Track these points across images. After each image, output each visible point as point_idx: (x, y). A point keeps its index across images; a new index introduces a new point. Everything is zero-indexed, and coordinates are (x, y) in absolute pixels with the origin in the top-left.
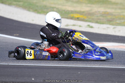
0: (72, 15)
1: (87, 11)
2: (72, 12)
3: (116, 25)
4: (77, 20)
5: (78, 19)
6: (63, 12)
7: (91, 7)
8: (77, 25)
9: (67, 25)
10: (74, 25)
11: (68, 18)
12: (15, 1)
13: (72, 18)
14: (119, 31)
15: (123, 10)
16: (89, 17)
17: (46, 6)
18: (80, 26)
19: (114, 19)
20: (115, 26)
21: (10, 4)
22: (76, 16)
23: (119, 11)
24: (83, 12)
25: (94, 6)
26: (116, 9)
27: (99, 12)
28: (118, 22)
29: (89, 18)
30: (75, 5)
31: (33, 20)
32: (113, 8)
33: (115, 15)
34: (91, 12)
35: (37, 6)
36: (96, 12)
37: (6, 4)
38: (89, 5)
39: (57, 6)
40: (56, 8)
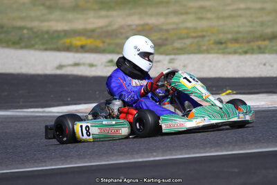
0: (68, 41)
1: (101, 28)
2: (67, 34)
3: (175, 54)
4: (81, 52)
5: (83, 49)
6: (46, 36)
7: (107, 17)
8: (84, 64)
9: (60, 67)
10: (76, 65)
11: (58, 49)
13: (68, 49)
14: (185, 66)
15: (184, 17)
16: (108, 41)
17: (2, 27)
18: (91, 65)
19: (166, 39)
20: (172, 57)
22: (78, 41)
23: (175, 19)
24: (93, 31)
25: (114, 13)
26: (167, 15)
27: (129, 26)
28: (177, 45)
29: (109, 44)
30: (70, 16)
32: (158, 14)
33: (167, 31)
34: (110, 29)
36: (122, 27)
38: (103, 13)
39: (29, 24)
40: (28, 29)
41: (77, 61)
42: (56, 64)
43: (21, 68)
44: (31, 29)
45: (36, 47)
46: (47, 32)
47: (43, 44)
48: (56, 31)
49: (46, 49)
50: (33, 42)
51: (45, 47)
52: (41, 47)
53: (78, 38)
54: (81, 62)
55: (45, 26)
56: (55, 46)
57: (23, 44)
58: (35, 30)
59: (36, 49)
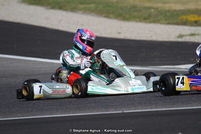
0: (184, 17)
2: (184, 12)
5: (196, 23)
6: (168, 14)
8: (198, 35)
9: (181, 36)
10: (192, 35)
11: (178, 24)
12: (82, 3)
13: (185, 23)
17: (135, 7)
21: (74, 10)
22: (192, 18)
31: (119, 33)
35: (121, 8)
37: (66, 10)
39: (155, 5)
40: (154, 8)
41: (193, 33)
42: (177, 34)
43: (151, 36)
44: (156, 9)
45: (161, 21)
46: (169, 11)
47: (166, 20)
48: (175, 10)
49: (169, 24)
50: (159, 18)
51: (168, 22)
52: (165, 22)
53: (192, 16)
54: (196, 33)
55: (167, 7)
56: (175, 21)
57: (151, 20)
58: (159, 9)
59: (161, 23)
